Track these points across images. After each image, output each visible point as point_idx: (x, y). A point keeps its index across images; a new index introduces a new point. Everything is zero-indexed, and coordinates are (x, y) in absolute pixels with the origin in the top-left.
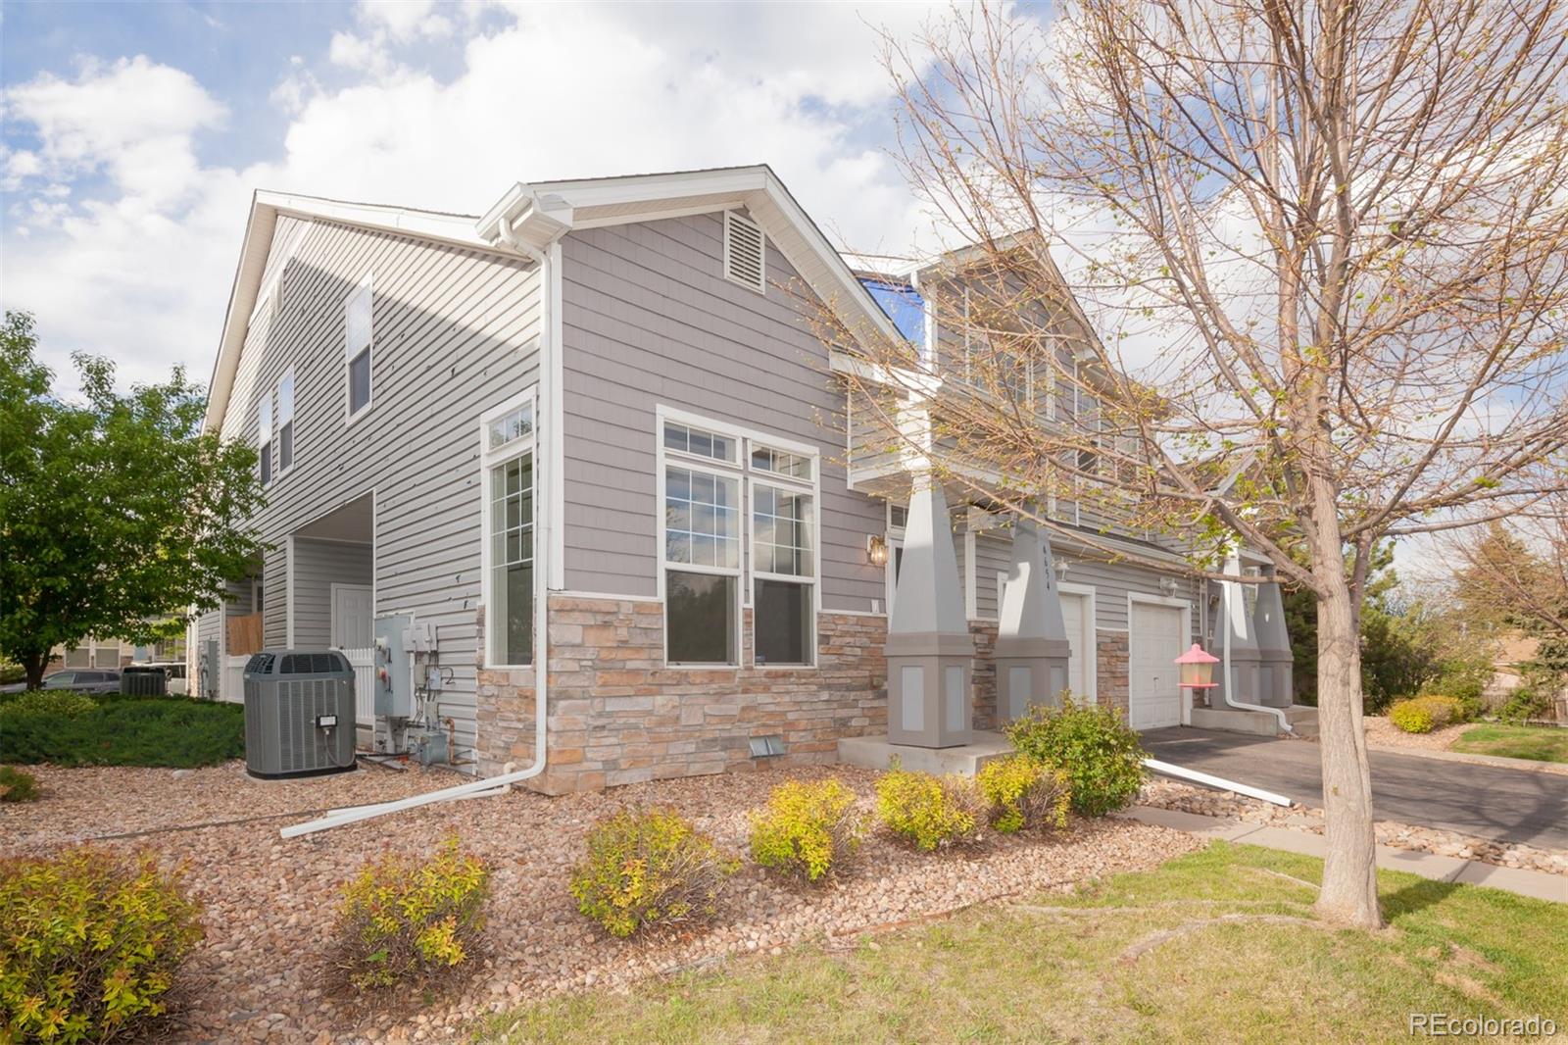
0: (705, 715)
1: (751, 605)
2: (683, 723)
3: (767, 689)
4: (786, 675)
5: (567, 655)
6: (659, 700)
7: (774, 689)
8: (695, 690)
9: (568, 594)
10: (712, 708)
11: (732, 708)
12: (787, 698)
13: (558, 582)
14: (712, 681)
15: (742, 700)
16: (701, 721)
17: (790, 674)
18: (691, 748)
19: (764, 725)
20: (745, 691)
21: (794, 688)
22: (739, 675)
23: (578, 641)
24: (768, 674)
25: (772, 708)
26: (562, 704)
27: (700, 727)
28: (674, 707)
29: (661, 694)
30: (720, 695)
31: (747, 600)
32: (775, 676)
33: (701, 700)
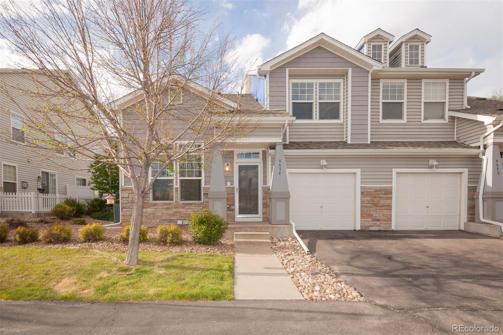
0: (162, 213)
1: (178, 186)
2: (156, 215)
3: (183, 208)
4: (189, 204)
5: (125, 199)
6: (149, 209)
7: (186, 207)
8: (159, 207)
9: (125, 186)
10: (164, 212)
11: (171, 212)
12: (191, 210)
13: (123, 185)
14: (164, 205)
15: (174, 210)
16: (161, 215)
17: (192, 204)
18: (158, 221)
19: (181, 217)
20: (175, 208)
21: (194, 207)
22: (173, 204)
23: (127, 196)
24: (183, 204)
25: (185, 212)
26: (124, 210)
27: (161, 216)
28: (153, 211)
29: (150, 208)
30: (168, 209)
31: (176, 185)
32: (186, 204)
33: (161, 210)
